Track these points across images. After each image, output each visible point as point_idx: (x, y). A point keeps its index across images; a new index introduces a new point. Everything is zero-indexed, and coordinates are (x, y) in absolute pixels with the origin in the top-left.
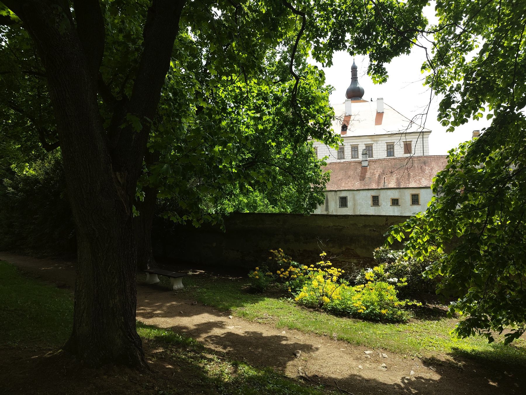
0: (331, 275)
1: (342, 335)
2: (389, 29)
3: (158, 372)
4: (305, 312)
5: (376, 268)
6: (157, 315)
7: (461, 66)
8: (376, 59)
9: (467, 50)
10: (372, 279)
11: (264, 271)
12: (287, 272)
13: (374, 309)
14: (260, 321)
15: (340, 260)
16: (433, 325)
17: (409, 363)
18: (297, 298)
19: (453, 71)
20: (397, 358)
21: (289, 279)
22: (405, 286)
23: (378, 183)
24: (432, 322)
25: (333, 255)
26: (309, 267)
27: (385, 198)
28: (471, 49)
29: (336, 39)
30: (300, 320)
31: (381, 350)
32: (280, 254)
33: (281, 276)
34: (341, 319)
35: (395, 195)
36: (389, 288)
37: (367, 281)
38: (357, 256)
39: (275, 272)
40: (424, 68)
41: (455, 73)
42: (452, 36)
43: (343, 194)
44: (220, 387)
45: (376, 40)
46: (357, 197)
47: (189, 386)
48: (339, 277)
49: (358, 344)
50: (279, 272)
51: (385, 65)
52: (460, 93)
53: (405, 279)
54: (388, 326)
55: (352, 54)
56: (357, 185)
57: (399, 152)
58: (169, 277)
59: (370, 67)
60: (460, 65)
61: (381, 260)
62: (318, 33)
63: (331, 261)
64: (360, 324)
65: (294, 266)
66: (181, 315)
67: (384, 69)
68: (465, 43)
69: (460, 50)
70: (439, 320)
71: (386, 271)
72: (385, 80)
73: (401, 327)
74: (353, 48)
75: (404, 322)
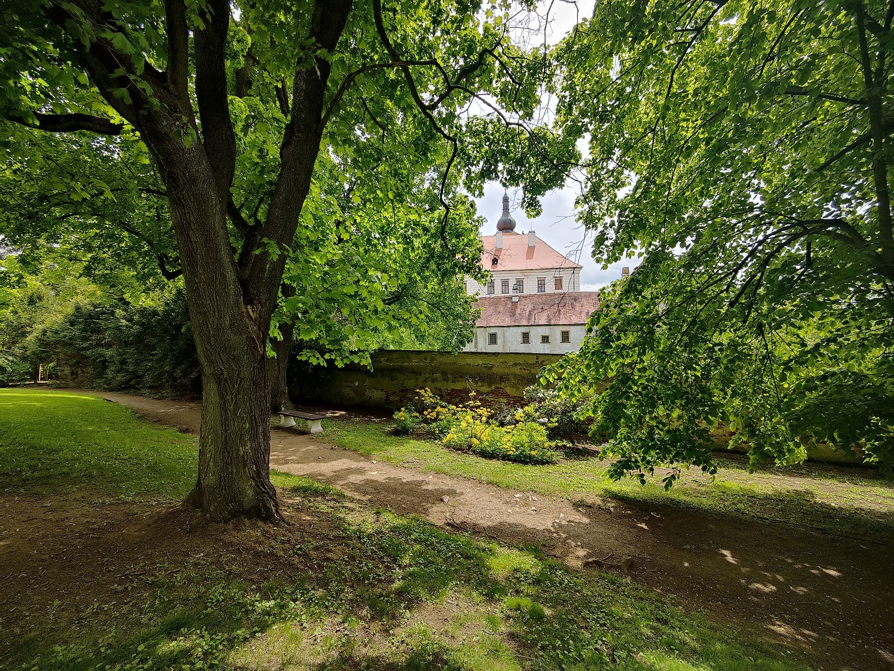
0: (480, 415)
1: (491, 479)
2: (542, 162)
3: (294, 525)
4: (453, 455)
5: (526, 408)
6: (293, 461)
7: (613, 203)
8: (529, 192)
9: (619, 186)
10: (522, 419)
11: (410, 411)
12: (435, 413)
13: (524, 451)
14: (406, 465)
15: (490, 399)
16: (582, 465)
17: (559, 505)
18: (445, 441)
19: (605, 208)
20: (547, 501)
21: (436, 420)
22: (555, 427)
23: (529, 319)
24: (581, 462)
25: (482, 394)
26: (457, 407)
27: (536, 334)
28: (623, 184)
29: (488, 169)
30: (447, 464)
31: (531, 493)
32: (427, 396)
33: (428, 416)
34: (490, 462)
35: (545, 331)
36: (539, 429)
37: (517, 422)
38: (507, 396)
39: (421, 413)
40: (577, 202)
41: (607, 210)
42: (605, 170)
43: (493, 331)
44: (363, 538)
45: (528, 172)
46: (507, 334)
47: (329, 539)
48: (489, 418)
49: (508, 487)
50: (425, 413)
51: (539, 198)
52: (614, 229)
53: (556, 419)
54: (538, 467)
55: (504, 185)
56: (508, 321)
57: (550, 288)
58: (307, 419)
59: (524, 199)
60: (612, 201)
61: (532, 400)
62: (469, 161)
63: (480, 400)
64: (510, 466)
65: (442, 407)
66: (318, 460)
67: (538, 202)
68: (618, 179)
69: (612, 186)
70: (588, 460)
71: (536, 411)
72: (538, 214)
73: (550, 468)
74: (506, 179)
75: (554, 463)
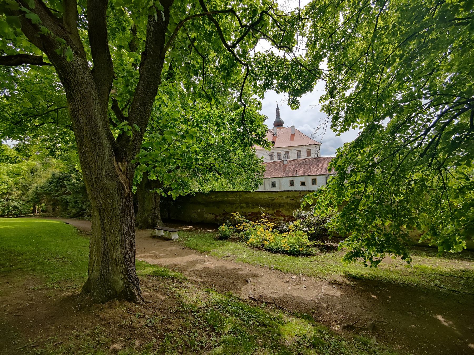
0: (268, 227)
1: (277, 266)
2: (299, 77)
3: (150, 302)
4: (253, 251)
5: (295, 223)
7: (343, 99)
8: (292, 95)
9: (347, 88)
10: (293, 229)
11: (228, 226)
12: (242, 226)
13: (295, 248)
14: (225, 258)
15: (274, 218)
16: (330, 256)
17: (320, 284)
18: (248, 242)
19: (338, 102)
20: (312, 281)
21: (242, 230)
22: (313, 233)
23: (293, 173)
24: (330, 254)
25: (269, 215)
26: (255, 222)
27: (297, 181)
28: (349, 88)
29: (268, 83)
30: (250, 257)
31: (302, 275)
32: (237, 216)
33: (238, 228)
34: (275, 255)
35: (303, 179)
36: (303, 234)
37: (290, 230)
38: (283, 215)
39: (234, 226)
40: (321, 99)
41: (339, 103)
42: (337, 80)
43: (273, 180)
45: (291, 84)
46: (281, 182)
48: (273, 228)
49: (287, 272)
50: (237, 226)
51: (298, 98)
53: (313, 229)
54: (304, 258)
55: (277, 92)
56: (282, 174)
57: (304, 156)
59: (289, 99)
60: (342, 98)
61: (298, 217)
62: (256, 77)
63: (268, 218)
64: (287, 258)
65: (246, 222)
66: (176, 256)
67: (298, 101)
68: (345, 85)
69: (342, 89)
70: (334, 253)
71: (301, 224)
72: (298, 108)
73: (312, 258)
74: (278, 89)
75: (313, 255)
